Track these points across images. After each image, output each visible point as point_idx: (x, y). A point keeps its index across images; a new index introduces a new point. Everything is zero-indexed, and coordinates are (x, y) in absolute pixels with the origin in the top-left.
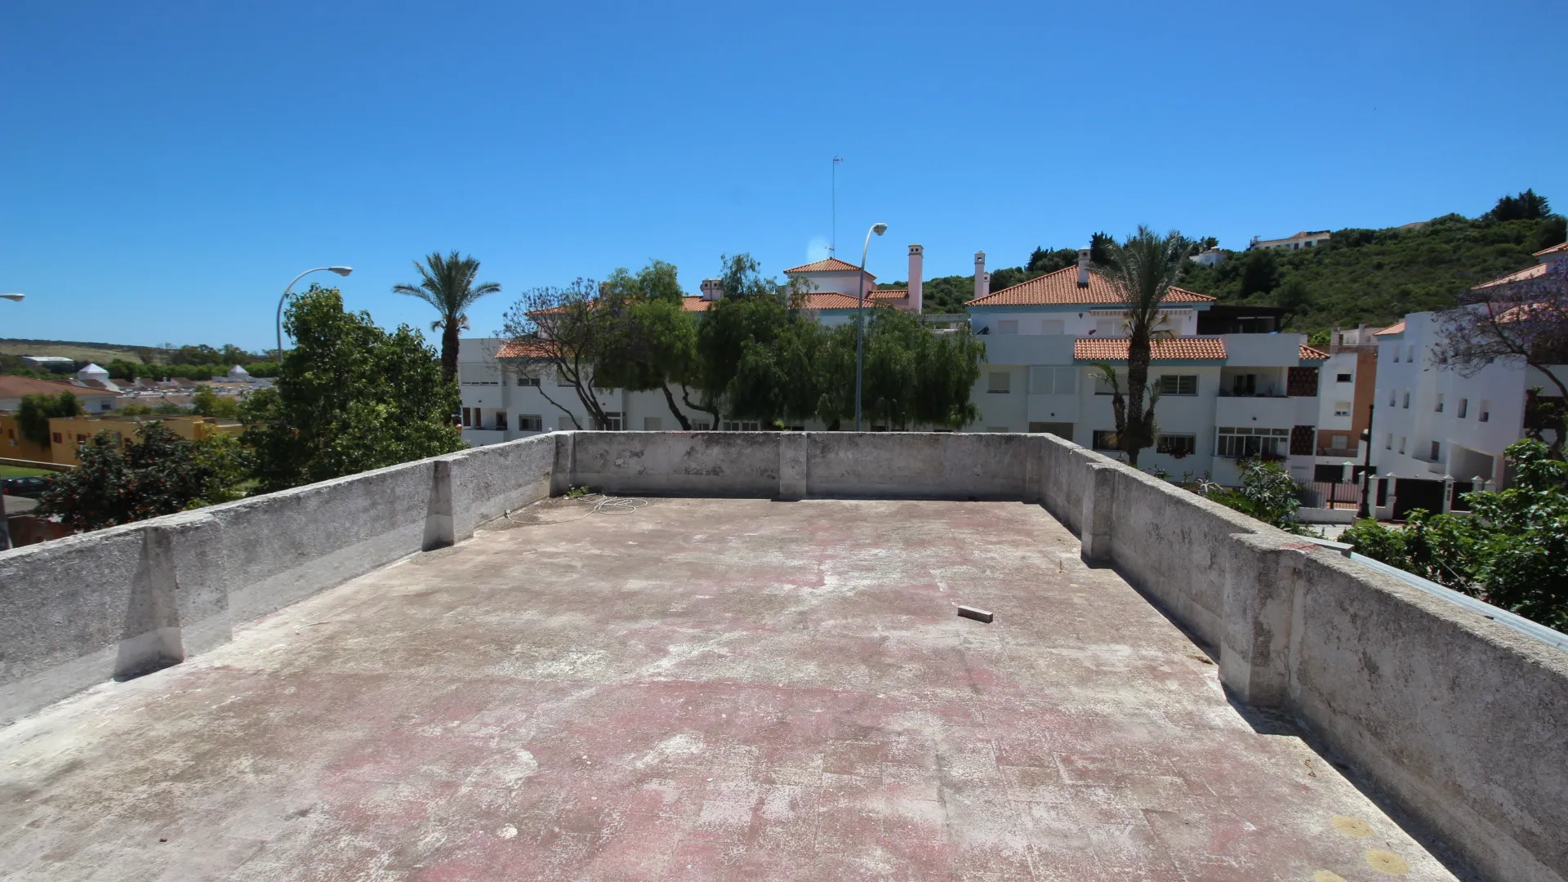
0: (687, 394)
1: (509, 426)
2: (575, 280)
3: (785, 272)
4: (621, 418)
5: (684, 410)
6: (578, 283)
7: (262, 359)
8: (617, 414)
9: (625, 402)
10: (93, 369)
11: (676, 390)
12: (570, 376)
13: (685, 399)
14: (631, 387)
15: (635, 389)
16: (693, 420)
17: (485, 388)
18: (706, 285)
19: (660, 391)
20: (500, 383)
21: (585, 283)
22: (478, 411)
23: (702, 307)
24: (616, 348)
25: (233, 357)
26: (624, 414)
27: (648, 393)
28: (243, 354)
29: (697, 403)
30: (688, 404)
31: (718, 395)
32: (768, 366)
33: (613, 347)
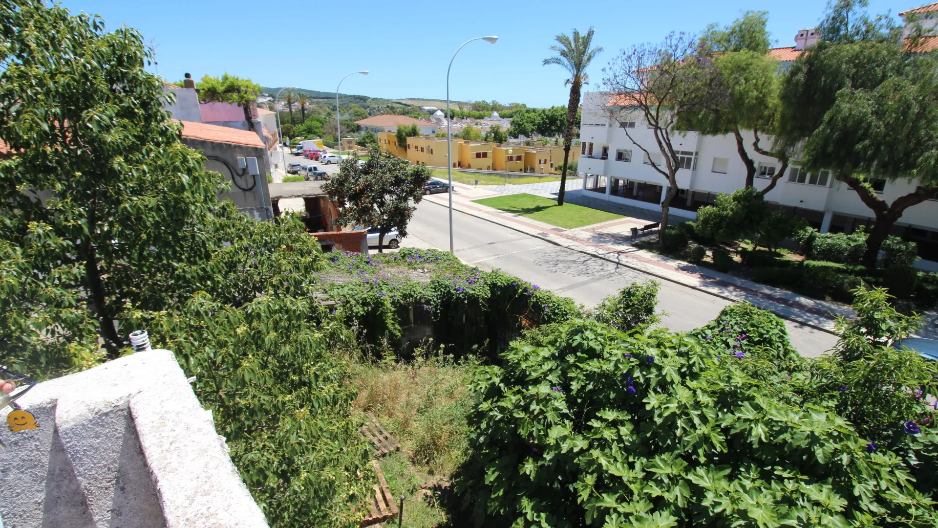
0: (758, 140)
1: (609, 156)
2: (668, 35)
3: (901, 15)
4: (693, 157)
5: (751, 154)
6: (671, 36)
7: (507, 108)
8: (691, 153)
9: (699, 144)
10: (439, 113)
11: (748, 136)
12: (653, 122)
13: (755, 144)
14: (704, 132)
15: (708, 133)
16: (760, 163)
17: (597, 128)
18: (802, 35)
19: (731, 136)
20: (607, 125)
21: (677, 36)
22: (591, 145)
23: (793, 56)
24: (696, 96)
25: (495, 107)
26: (697, 154)
27: (719, 137)
28: (500, 105)
29: (767, 149)
30: (757, 149)
31: (792, 144)
32: (865, 114)
33: (693, 95)
